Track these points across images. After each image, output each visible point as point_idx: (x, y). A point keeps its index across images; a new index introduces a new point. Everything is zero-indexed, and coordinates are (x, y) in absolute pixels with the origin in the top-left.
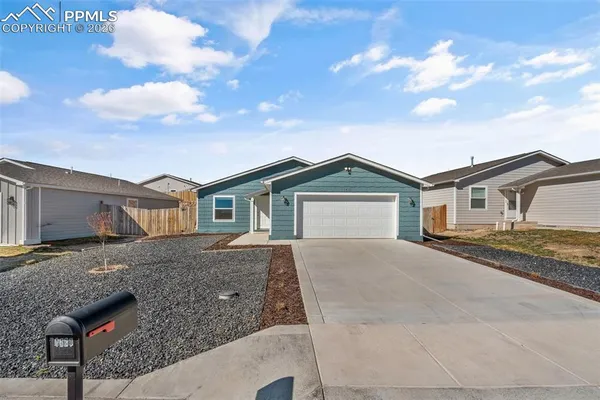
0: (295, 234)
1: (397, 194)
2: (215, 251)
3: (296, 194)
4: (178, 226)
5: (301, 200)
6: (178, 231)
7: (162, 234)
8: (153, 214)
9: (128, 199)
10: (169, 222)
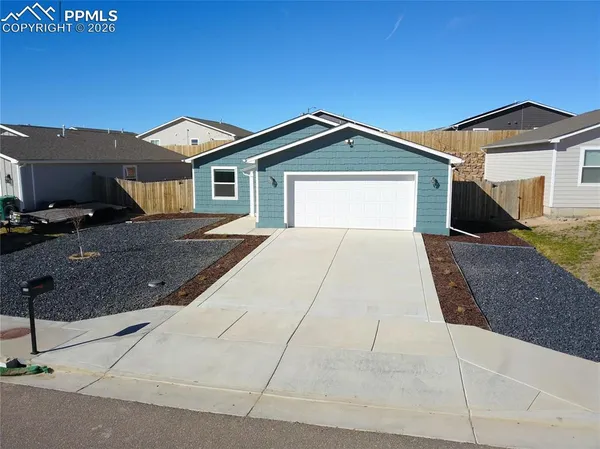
0: (286, 221)
1: (416, 173)
2: (187, 240)
3: (286, 174)
4: (175, 204)
5: (292, 180)
6: (175, 208)
7: (158, 212)
8: (148, 188)
9: (125, 167)
10: (166, 197)
